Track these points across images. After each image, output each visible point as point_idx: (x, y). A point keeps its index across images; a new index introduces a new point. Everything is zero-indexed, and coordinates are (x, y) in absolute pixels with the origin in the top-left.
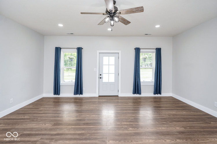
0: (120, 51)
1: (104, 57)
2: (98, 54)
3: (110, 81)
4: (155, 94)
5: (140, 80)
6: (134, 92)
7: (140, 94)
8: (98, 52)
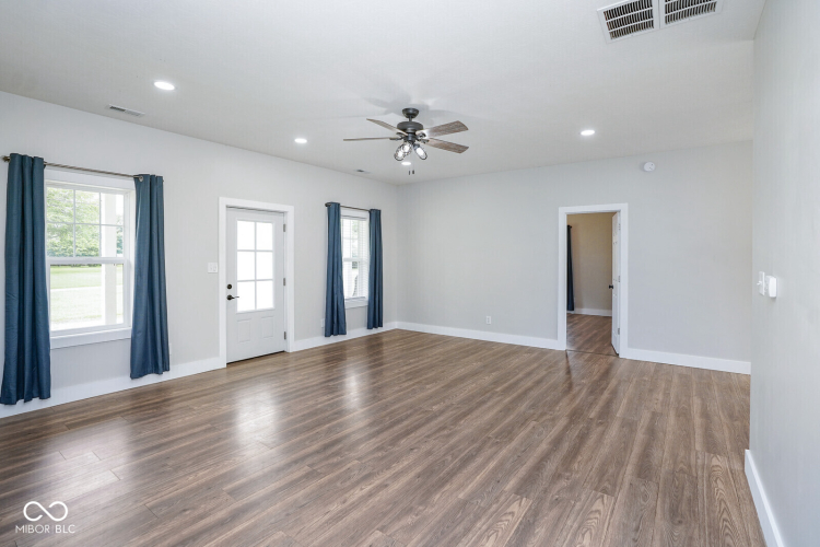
0: (292, 208)
1: (240, 223)
2: (223, 210)
3: (260, 307)
4: (369, 327)
5: (342, 293)
6: (329, 330)
7: (344, 333)
8: (224, 201)
